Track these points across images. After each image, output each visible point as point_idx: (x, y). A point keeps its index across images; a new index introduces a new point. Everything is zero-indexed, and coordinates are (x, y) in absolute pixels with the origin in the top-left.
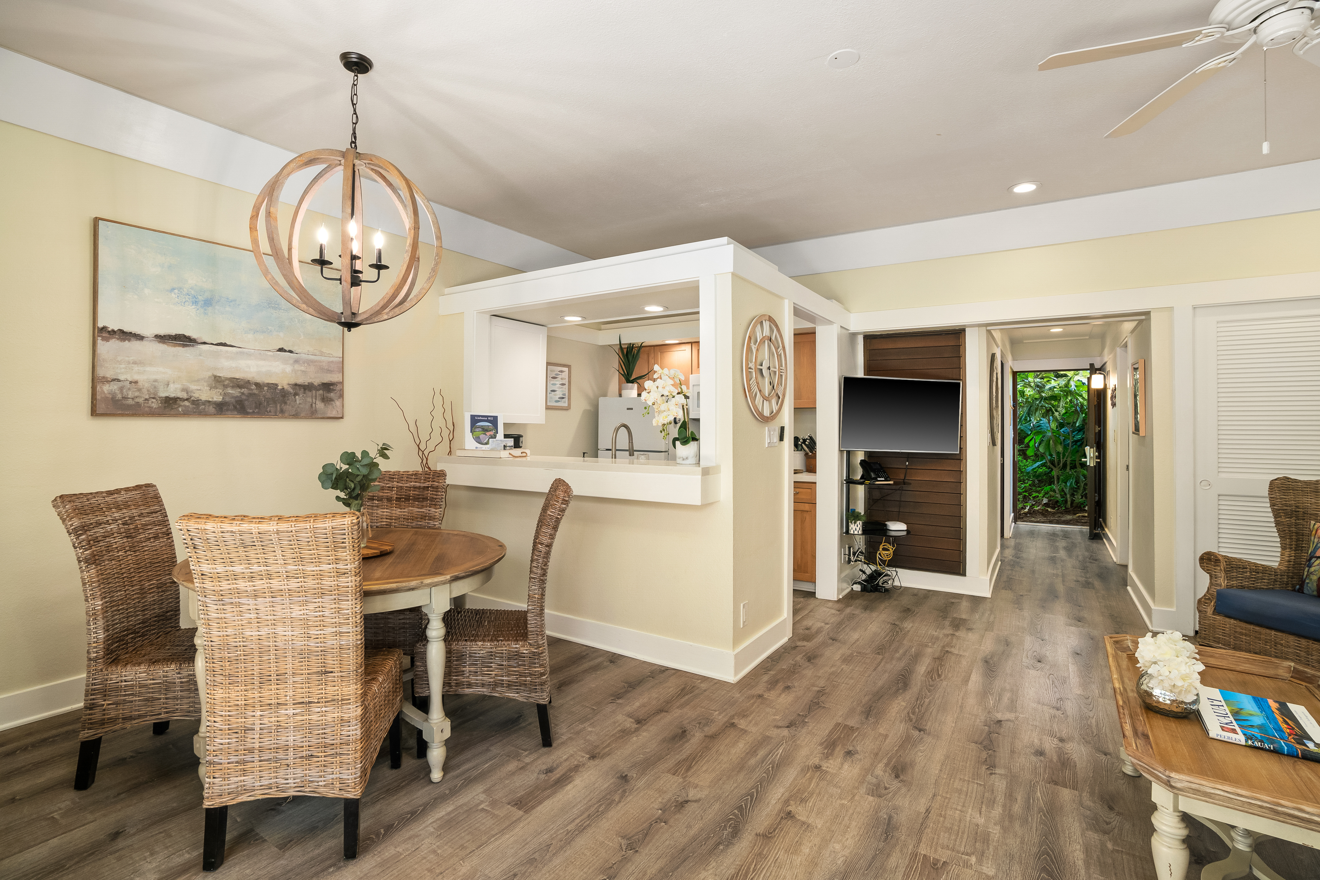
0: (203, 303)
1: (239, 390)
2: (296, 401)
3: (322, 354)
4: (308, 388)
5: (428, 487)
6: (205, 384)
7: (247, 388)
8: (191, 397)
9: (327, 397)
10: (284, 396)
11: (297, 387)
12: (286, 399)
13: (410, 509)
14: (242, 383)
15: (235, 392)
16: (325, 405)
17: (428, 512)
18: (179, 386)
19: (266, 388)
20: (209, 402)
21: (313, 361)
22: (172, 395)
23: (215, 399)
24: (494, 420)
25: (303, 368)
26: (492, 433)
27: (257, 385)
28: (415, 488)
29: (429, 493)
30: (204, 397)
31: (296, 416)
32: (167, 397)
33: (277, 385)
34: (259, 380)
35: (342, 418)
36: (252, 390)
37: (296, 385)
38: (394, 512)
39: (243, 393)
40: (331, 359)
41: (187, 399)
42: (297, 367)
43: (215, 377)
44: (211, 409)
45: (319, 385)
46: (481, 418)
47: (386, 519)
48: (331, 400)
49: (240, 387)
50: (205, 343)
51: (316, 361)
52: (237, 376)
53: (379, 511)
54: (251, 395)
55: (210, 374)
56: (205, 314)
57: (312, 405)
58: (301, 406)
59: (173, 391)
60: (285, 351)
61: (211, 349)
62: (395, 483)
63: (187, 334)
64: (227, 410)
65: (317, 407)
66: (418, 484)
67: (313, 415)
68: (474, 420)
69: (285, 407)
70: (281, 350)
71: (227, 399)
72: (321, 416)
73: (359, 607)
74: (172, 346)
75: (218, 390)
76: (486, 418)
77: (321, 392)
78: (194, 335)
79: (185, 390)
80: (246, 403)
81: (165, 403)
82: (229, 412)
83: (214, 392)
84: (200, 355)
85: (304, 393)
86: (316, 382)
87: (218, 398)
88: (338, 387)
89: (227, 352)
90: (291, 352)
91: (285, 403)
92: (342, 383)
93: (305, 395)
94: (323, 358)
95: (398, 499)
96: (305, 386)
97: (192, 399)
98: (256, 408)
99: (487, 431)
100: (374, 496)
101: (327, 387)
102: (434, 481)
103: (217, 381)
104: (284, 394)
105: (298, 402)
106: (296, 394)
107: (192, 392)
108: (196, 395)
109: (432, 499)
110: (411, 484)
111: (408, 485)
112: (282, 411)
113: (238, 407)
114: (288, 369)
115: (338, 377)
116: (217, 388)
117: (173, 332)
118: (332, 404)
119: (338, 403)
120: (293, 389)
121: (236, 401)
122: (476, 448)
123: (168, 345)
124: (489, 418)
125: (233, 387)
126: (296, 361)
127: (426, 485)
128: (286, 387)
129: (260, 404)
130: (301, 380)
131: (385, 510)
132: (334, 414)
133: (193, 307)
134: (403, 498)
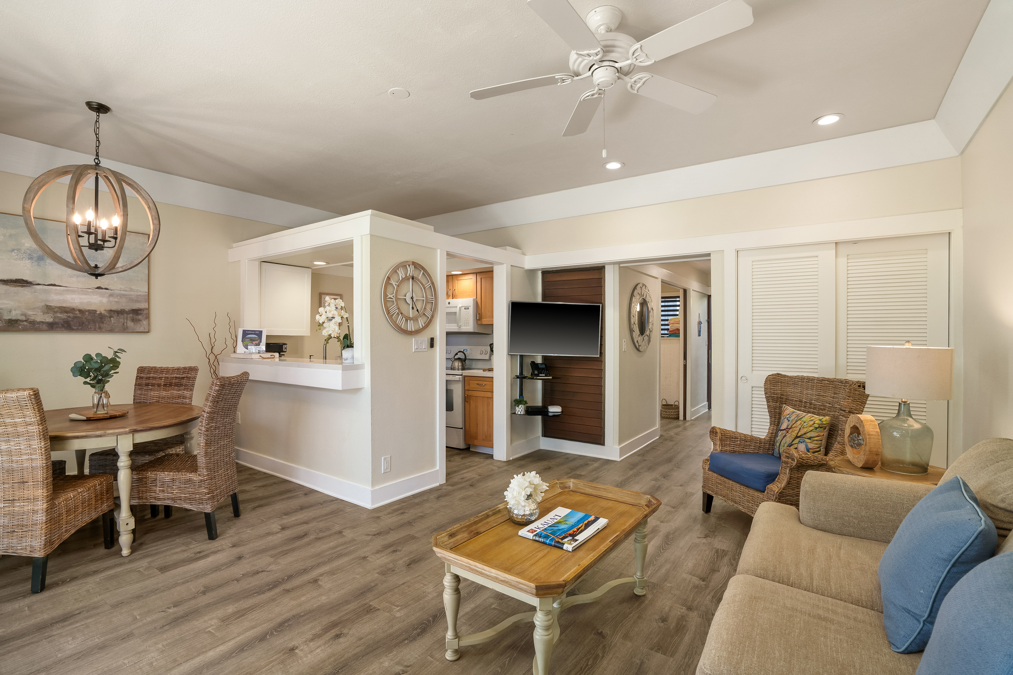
1: (66, 314)
2: (111, 321)
3: (131, 290)
4: (120, 313)
5: (184, 377)
6: (40, 311)
7: (72, 313)
8: (28, 319)
9: (136, 319)
10: (101, 318)
11: (112, 312)
12: (103, 320)
13: (172, 391)
14: (68, 310)
15: (64, 316)
16: (134, 324)
17: (182, 393)
18: (18, 312)
19: (87, 313)
20: (43, 322)
21: (124, 295)
22: (14, 318)
23: (47, 321)
24: (260, 334)
25: (116, 300)
26: (257, 342)
27: (80, 311)
28: (176, 378)
29: (184, 382)
30: (38, 319)
31: (111, 331)
32: (9, 319)
33: (96, 311)
34: (81, 308)
35: (148, 332)
36: (76, 314)
37: (111, 311)
38: (161, 393)
39: (69, 317)
40: (139, 293)
41: (25, 321)
42: (111, 299)
43: (47, 306)
44: (45, 327)
45: (129, 311)
46: (250, 332)
47: (157, 398)
48: (140, 320)
49: (67, 312)
50: (39, 284)
51: (127, 295)
52: (64, 305)
53: (152, 393)
54: (75, 317)
55: (43, 304)
56: (40, 266)
57: (124, 324)
58: (115, 325)
59: (15, 315)
60: (102, 288)
61: (43, 288)
62: (164, 375)
63: (25, 279)
64: (57, 327)
65: (128, 325)
66: (178, 376)
67: (124, 330)
68: (245, 333)
69: (102, 325)
70: (99, 288)
71: (57, 320)
72: (132, 331)
73: (43, 444)
74: (13, 286)
75: (49, 315)
76: (254, 332)
77: (131, 315)
78: (30, 279)
79: (25, 315)
80: (72, 323)
81: (9, 323)
82: (59, 329)
83: (47, 316)
84: (35, 292)
85: (118, 316)
86: (127, 308)
87: (50, 320)
88: (145, 312)
89: (56, 290)
90: (106, 289)
91: (103, 323)
92: (148, 309)
93: (118, 317)
94: (132, 293)
95: (165, 385)
96: (118, 311)
97: (30, 320)
98: (80, 326)
99: (254, 341)
100: (149, 383)
101: (136, 312)
102: (188, 374)
103: (49, 309)
104: (101, 317)
105: (113, 322)
106: (110, 317)
107: (29, 316)
108: (32, 318)
109: (186, 385)
110: (174, 375)
111: (172, 376)
112: (100, 328)
113: (65, 325)
114: (105, 300)
115: (144, 305)
116: (48, 313)
117: (15, 278)
118: (140, 323)
119: (145, 322)
120: (109, 313)
121: (64, 322)
122: (245, 352)
123: (10, 286)
124: (256, 332)
125: (61, 313)
126: (111, 295)
127: (183, 376)
128: (103, 312)
129: (83, 323)
130: (114, 308)
131: (156, 392)
132: (142, 329)
133: (30, 262)
134: (168, 384)
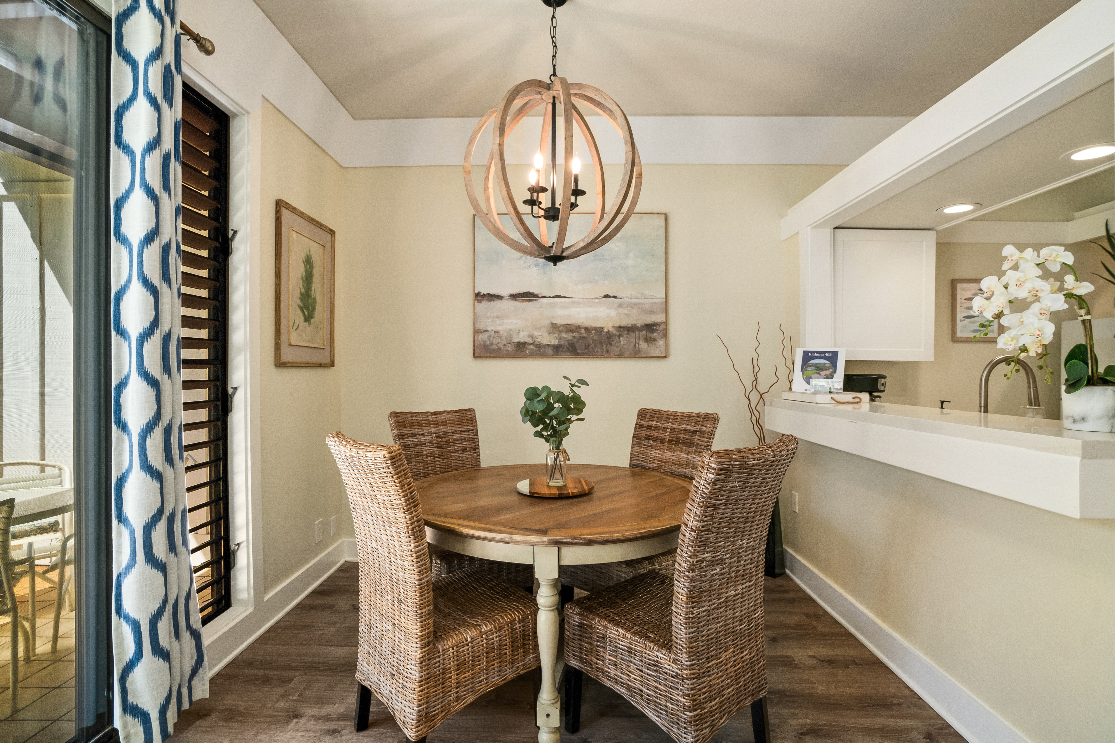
0: (542, 264)
1: (571, 334)
2: (620, 342)
3: (644, 296)
4: (631, 329)
5: (697, 431)
6: (545, 331)
7: (578, 332)
8: (535, 341)
9: (650, 338)
10: (609, 338)
11: (622, 330)
12: (611, 340)
13: (679, 453)
14: (573, 328)
15: (568, 336)
16: (648, 345)
17: (692, 459)
18: (526, 333)
19: (593, 332)
20: (548, 345)
21: (636, 304)
22: (522, 341)
23: (553, 343)
24: (833, 357)
25: (626, 311)
26: (828, 372)
27: (586, 329)
28: (685, 430)
29: (696, 438)
30: (544, 342)
31: (620, 356)
32: (518, 342)
33: (603, 328)
34: (587, 324)
35: (665, 357)
36: (582, 333)
37: (620, 327)
38: (664, 454)
39: (574, 337)
40: (654, 301)
41: (532, 344)
42: (621, 310)
43: (553, 324)
44: (550, 351)
45: (642, 326)
46: (816, 354)
47: (658, 461)
48: (655, 340)
49: (572, 331)
50: (544, 297)
51: (639, 304)
52: (569, 322)
53: (653, 452)
54: (581, 338)
55: (548, 322)
56: (545, 273)
57: (635, 345)
58: (625, 346)
59: (522, 337)
60: (610, 297)
61: (549, 301)
62: (670, 424)
63: (531, 291)
64: (562, 352)
65: (640, 347)
66: (688, 427)
67: (636, 354)
68: (807, 356)
69: (611, 348)
70: (606, 296)
71: (562, 342)
72: (645, 356)
74: (521, 302)
75: (555, 335)
76: (822, 355)
77: (644, 332)
78: (536, 291)
79: (531, 336)
80: (577, 345)
81: (517, 347)
82: (564, 354)
83: (552, 337)
84: (541, 307)
85: (628, 334)
86: (640, 323)
87: (555, 342)
88: (662, 327)
89: (561, 302)
90: (615, 297)
91: (611, 344)
92: (666, 323)
93: (628, 336)
94: (645, 301)
95: (670, 441)
96: (628, 327)
97: (536, 343)
98: (585, 349)
99: (822, 369)
100: (650, 436)
101: (650, 327)
102: (702, 425)
103: (555, 328)
104: (609, 336)
105: (622, 343)
106: (620, 336)
107: (536, 337)
108: (538, 340)
109: (698, 446)
110: (683, 426)
111: (680, 427)
112: (608, 352)
113: (571, 348)
114: (613, 313)
115: (661, 318)
116: (554, 334)
117: (522, 291)
118: (655, 344)
119: (661, 343)
120: (618, 331)
121: (569, 344)
122: (806, 390)
123: (519, 302)
124: (827, 355)
125: (566, 332)
126: (620, 306)
127: (695, 429)
128: (611, 330)
129: (589, 345)
130: (626, 322)
131: (658, 452)
132: (657, 353)
133: (536, 269)
134: (674, 441)
